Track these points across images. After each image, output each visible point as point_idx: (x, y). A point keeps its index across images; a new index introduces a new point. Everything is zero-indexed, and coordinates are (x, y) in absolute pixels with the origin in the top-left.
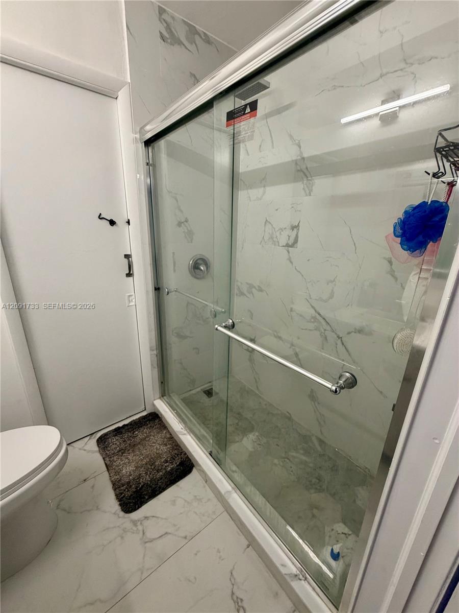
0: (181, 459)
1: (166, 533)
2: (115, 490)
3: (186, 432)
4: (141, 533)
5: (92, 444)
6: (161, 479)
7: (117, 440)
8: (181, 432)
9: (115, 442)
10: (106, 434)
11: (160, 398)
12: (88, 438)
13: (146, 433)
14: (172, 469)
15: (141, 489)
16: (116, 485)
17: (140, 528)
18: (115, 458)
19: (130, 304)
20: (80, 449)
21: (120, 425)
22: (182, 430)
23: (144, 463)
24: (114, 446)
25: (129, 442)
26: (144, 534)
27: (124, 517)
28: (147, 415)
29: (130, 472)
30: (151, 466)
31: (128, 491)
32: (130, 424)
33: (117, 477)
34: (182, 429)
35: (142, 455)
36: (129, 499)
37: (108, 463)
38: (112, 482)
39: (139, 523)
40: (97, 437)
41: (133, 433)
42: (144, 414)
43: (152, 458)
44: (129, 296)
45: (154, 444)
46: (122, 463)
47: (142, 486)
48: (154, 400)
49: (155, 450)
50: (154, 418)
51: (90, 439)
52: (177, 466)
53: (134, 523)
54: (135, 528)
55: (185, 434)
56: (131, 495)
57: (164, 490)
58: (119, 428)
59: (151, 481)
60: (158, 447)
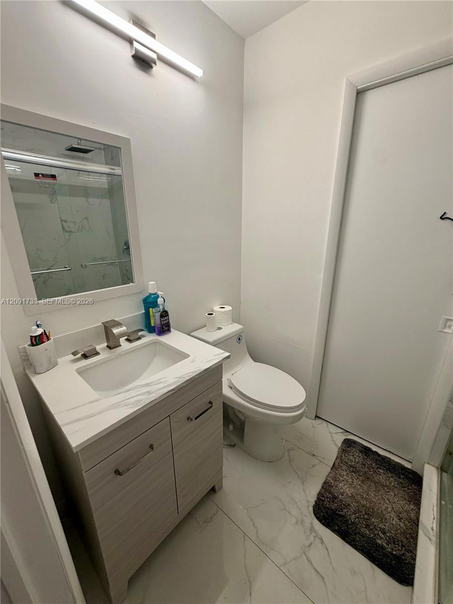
0: (403, 555)
1: (323, 578)
2: (323, 487)
3: (434, 539)
4: (308, 543)
5: (340, 438)
6: (363, 536)
7: (358, 456)
8: (428, 531)
9: (356, 457)
10: (354, 442)
11: (438, 468)
12: (342, 431)
13: (390, 483)
14: (382, 547)
15: (338, 514)
16: (326, 486)
17: (312, 538)
18: (344, 467)
19: (446, 330)
20: (330, 432)
21: (374, 449)
22: (431, 530)
23: (361, 501)
24: (351, 458)
25: (366, 469)
26: (309, 546)
27: (310, 513)
28: (409, 469)
29: (344, 492)
30: (366, 514)
31: (329, 502)
32: (384, 458)
33: (332, 481)
34: (433, 530)
35: (368, 495)
36: (324, 509)
37: (337, 464)
38: (326, 479)
39: (315, 534)
40: (347, 438)
41: (378, 468)
42: (408, 465)
43: (373, 509)
44: (448, 320)
45: (388, 502)
46: (346, 477)
47: (341, 516)
48: (428, 463)
49: (384, 508)
50: (415, 480)
51: (342, 433)
52: (391, 553)
53: (312, 529)
54: (308, 531)
55: (430, 539)
56: (328, 508)
57: (356, 549)
58: (369, 450)
59: (353, 523)
60: (390, 510)
